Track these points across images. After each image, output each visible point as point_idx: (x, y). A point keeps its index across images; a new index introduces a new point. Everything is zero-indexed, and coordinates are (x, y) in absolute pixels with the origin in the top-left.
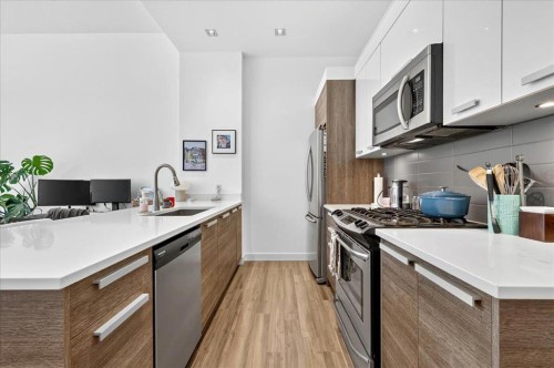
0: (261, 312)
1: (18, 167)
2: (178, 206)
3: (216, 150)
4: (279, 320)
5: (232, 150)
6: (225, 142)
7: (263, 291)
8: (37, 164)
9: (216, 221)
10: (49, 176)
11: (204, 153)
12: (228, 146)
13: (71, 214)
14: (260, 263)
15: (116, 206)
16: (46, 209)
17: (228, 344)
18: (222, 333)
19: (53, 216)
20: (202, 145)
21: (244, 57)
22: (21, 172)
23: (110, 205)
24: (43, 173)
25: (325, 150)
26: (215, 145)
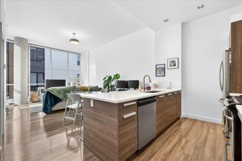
0: (185, 138)
1: (113, 77)
2: (152, 89)
3: (169, 67)
4: (193, 144)
5: (177, 66)
6: (173, 64)
7: (189, 131)
8: (117, 76)
9: (164, 96)
10: (119, 80)
11: (164, 69)
12: (175, 65)
13: (123, 90)
14: (191, 120)
15: (135, 89)
16: (118, 89)
17: (166, 143)
18: (165, 139)
19: (119, 90)
20: (163, 66)
21: (183, 24)
22: (114, 78)
23: (133, 88)
24: (118, 79)
25: (230, 62)
26: (169, 65)
